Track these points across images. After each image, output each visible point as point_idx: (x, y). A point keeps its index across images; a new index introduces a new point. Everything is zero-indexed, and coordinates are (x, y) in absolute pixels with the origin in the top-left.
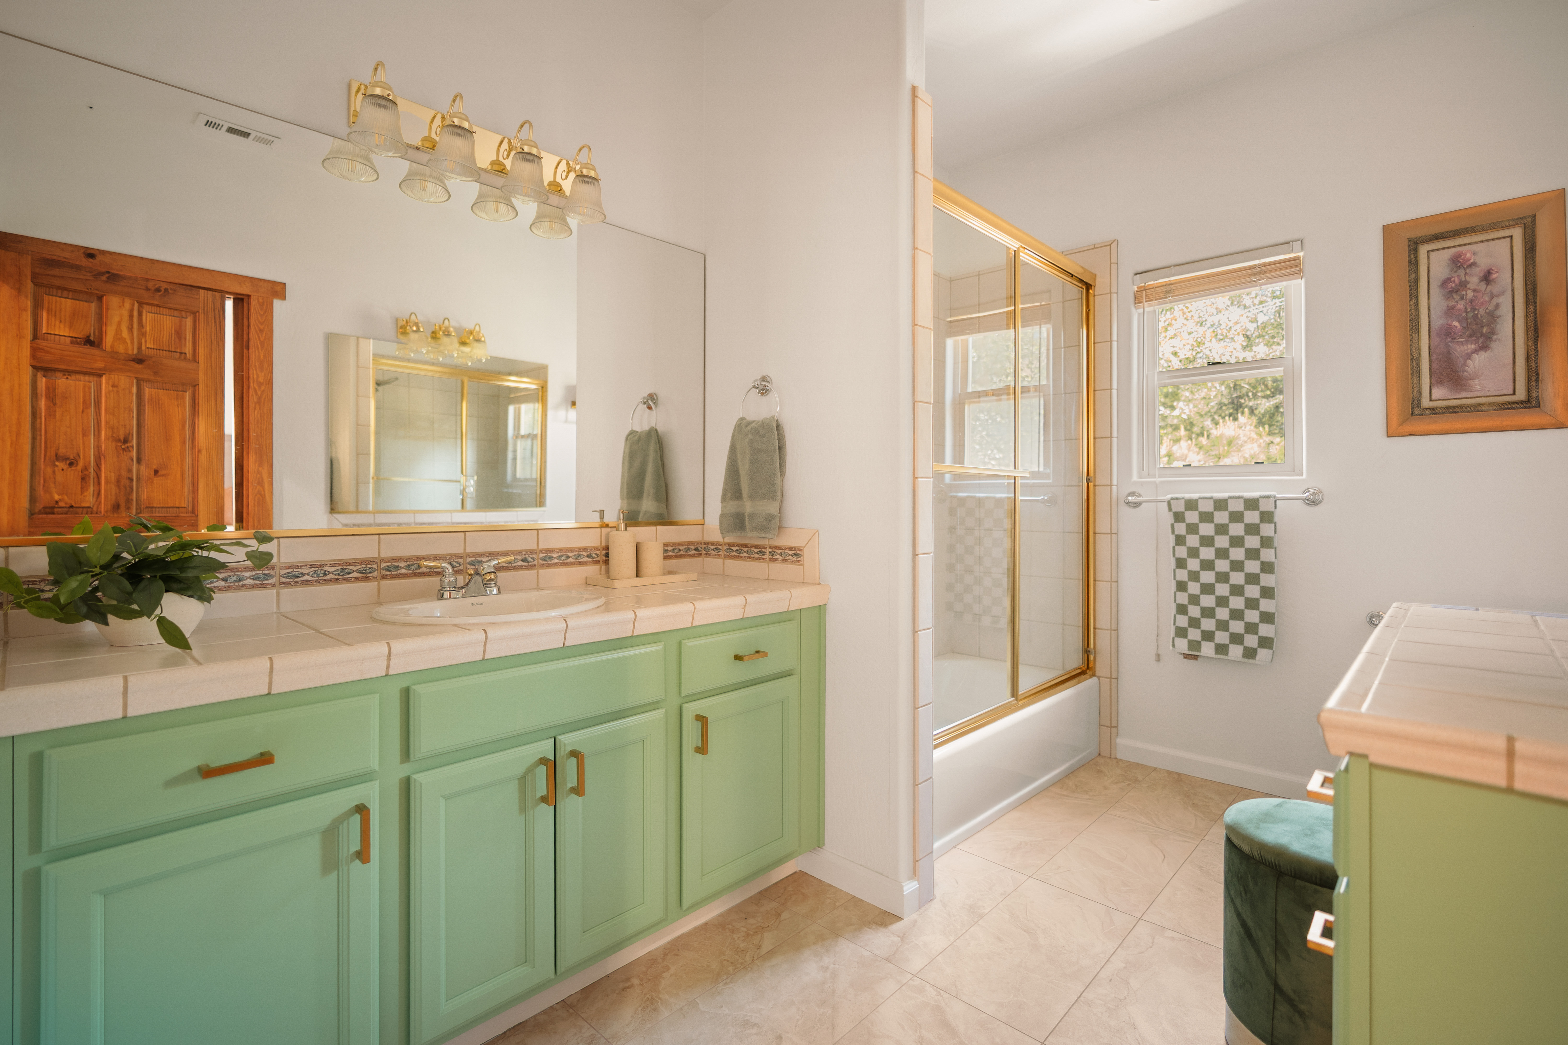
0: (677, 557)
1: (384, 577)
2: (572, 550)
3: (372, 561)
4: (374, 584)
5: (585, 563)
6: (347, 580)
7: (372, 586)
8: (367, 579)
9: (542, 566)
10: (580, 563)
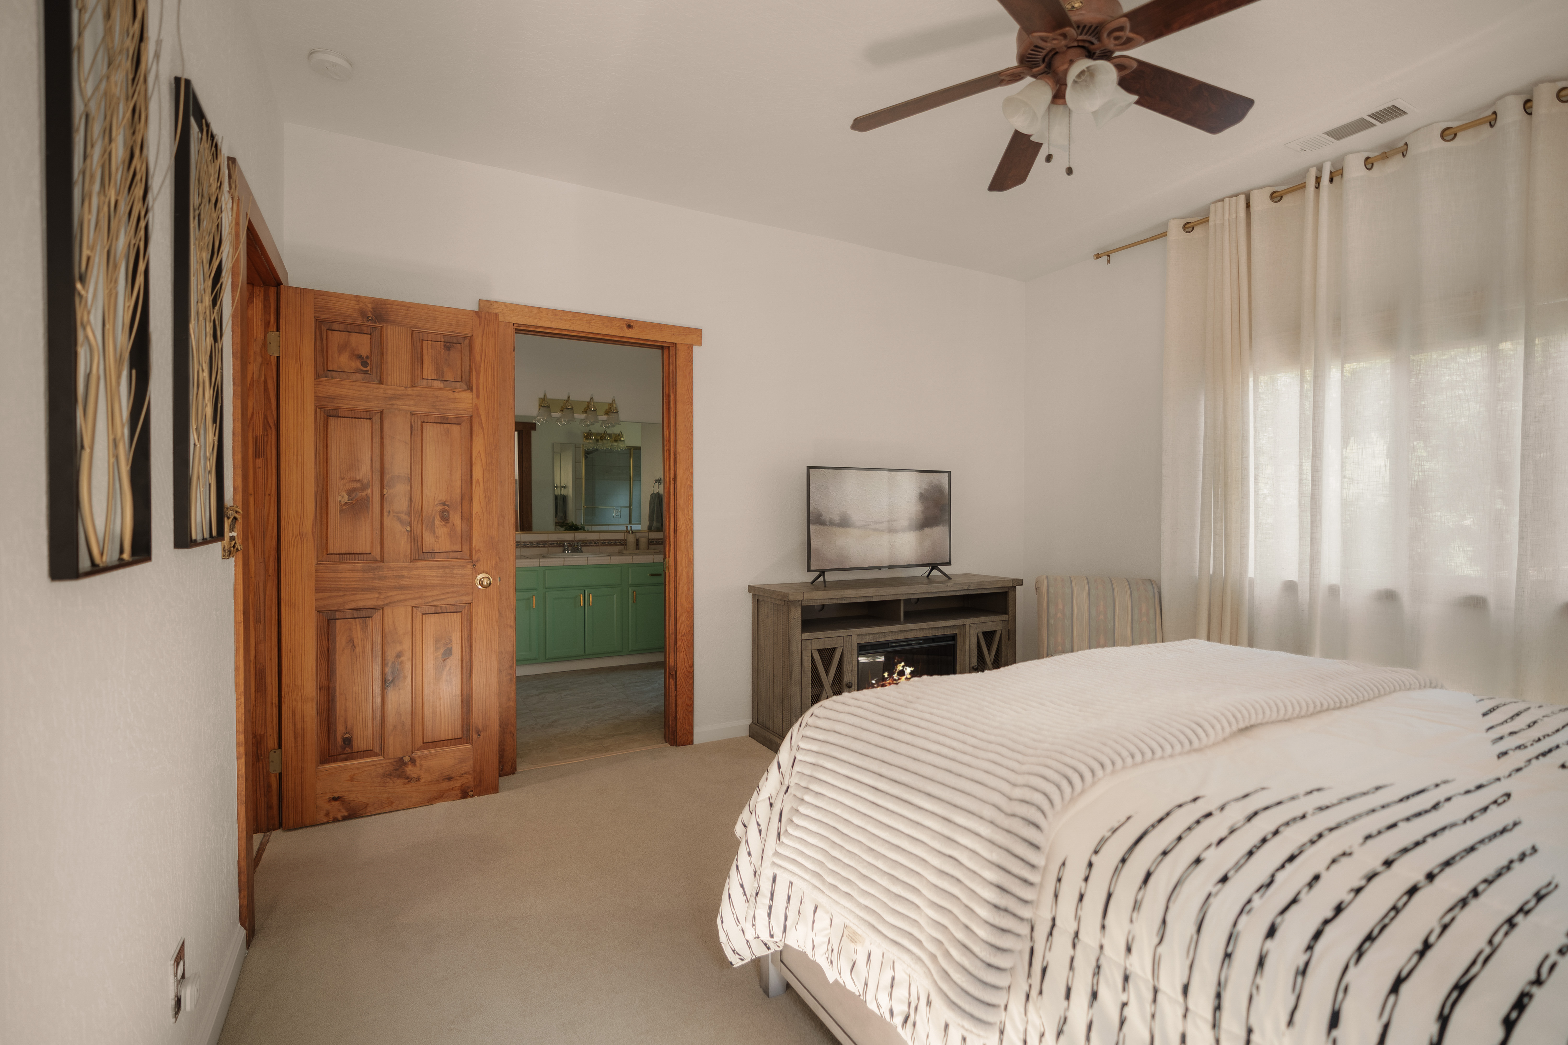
0: (658, 544)
1: (550, 547)
2: (613, 540)
3: (546, 541)
4: (547, 549)
5: (618, 545)
6: (539, 547)
7: (546, 549)
8: (544, 547)
9: (602, 545)
10: (616, 545)
